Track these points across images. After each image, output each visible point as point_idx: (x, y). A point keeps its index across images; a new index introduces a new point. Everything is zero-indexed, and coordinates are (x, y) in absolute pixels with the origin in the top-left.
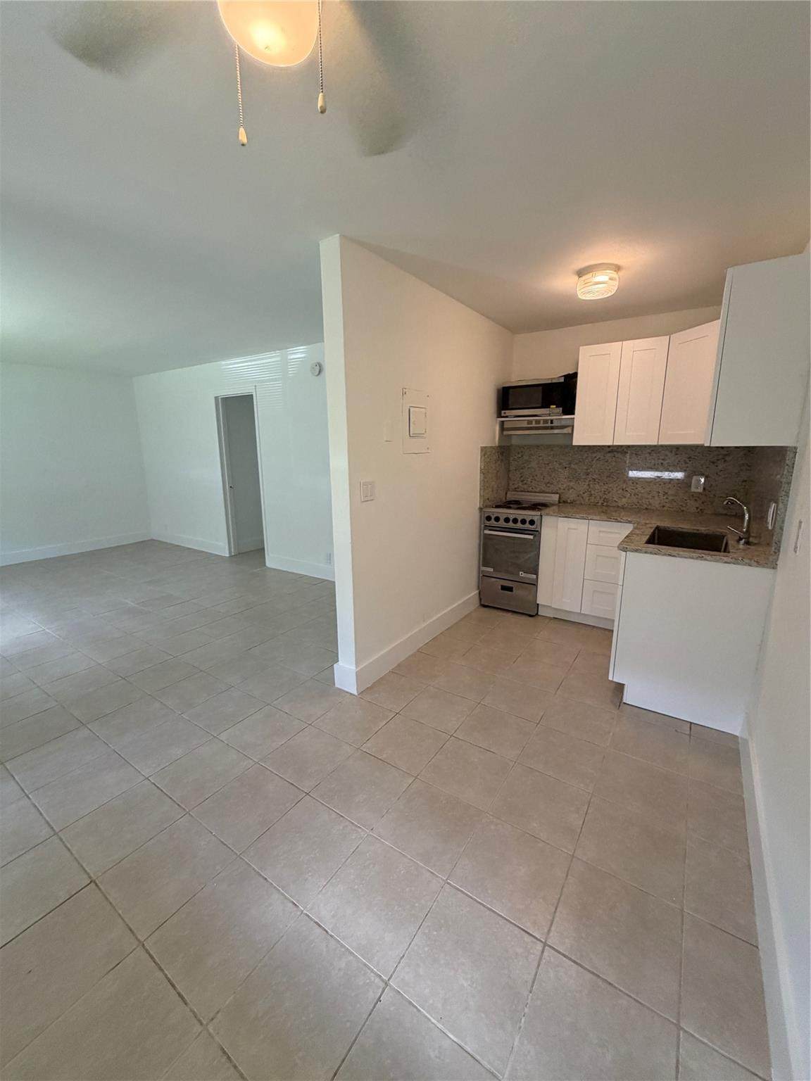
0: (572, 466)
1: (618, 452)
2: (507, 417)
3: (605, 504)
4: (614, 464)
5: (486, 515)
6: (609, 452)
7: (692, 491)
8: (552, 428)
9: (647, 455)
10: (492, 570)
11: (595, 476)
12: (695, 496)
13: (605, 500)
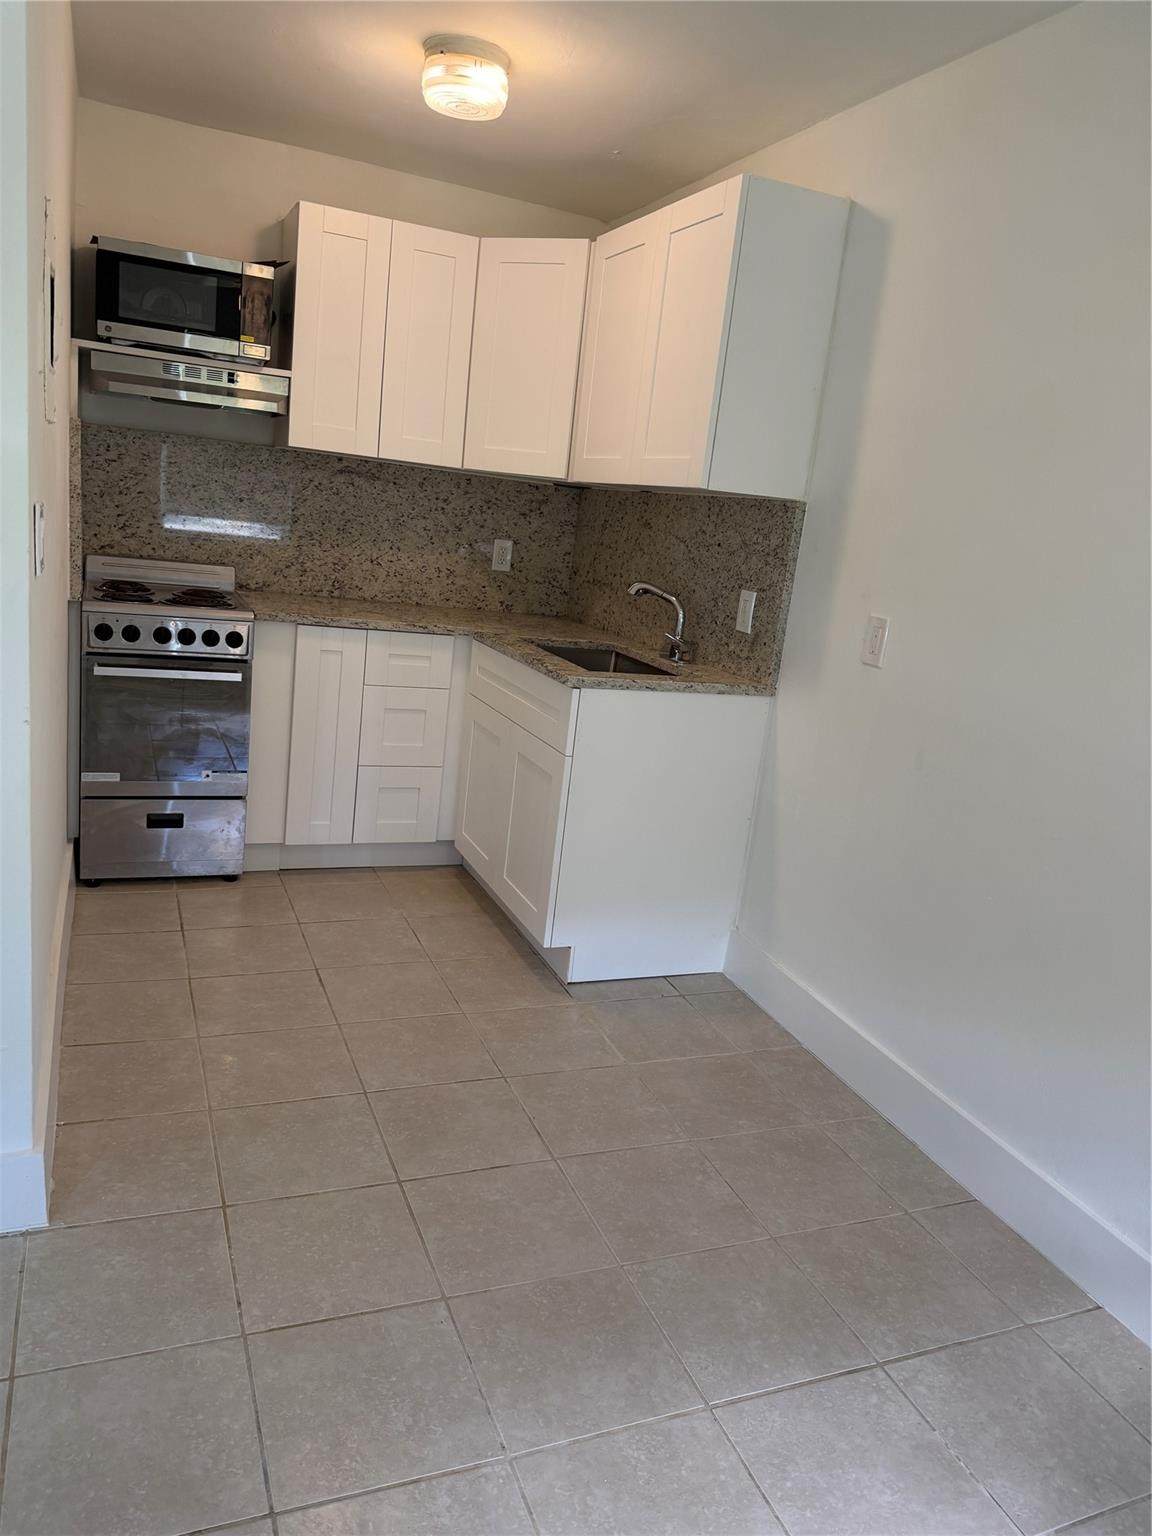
0: (259, 497)
1: (359, 474)
2: (108, 340)
3: (336, 593)
4: (352, 500)
5: (93, 626)
6: (341, 472)
7: (493, 568)
8: (231, 393)
9: (416, 489)
10: (115, 777)
11: (313, 527)
12: (499, 580)
13: (338, 584)
